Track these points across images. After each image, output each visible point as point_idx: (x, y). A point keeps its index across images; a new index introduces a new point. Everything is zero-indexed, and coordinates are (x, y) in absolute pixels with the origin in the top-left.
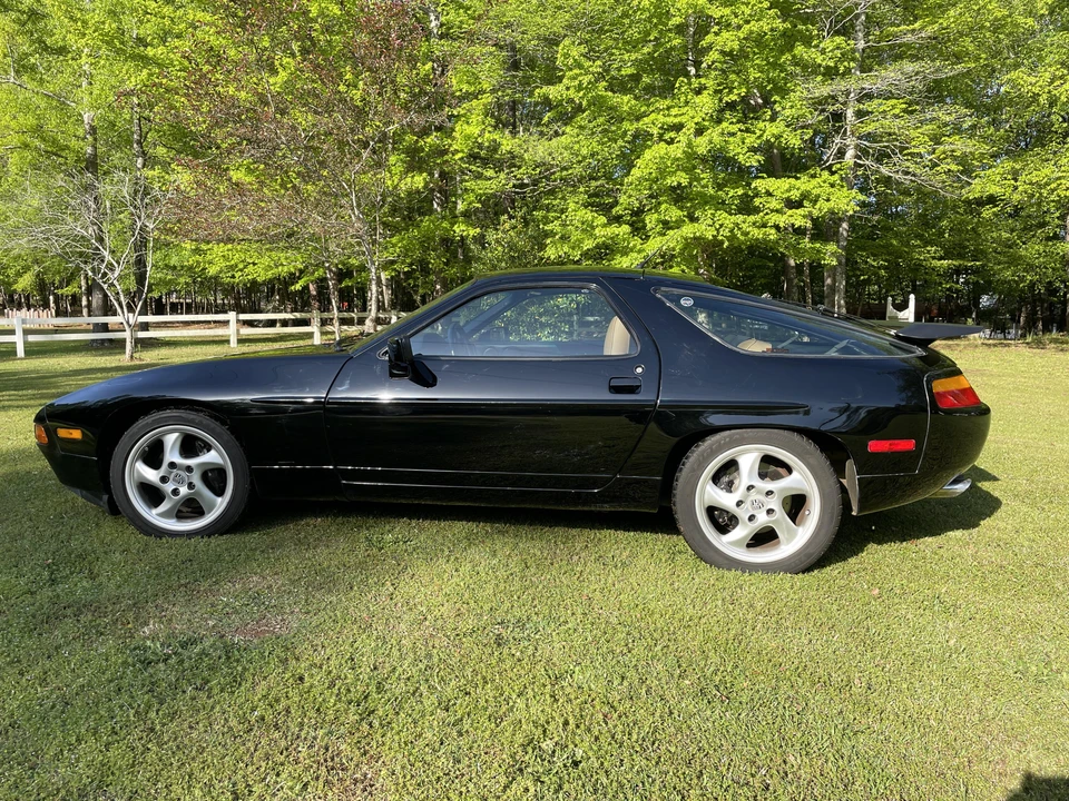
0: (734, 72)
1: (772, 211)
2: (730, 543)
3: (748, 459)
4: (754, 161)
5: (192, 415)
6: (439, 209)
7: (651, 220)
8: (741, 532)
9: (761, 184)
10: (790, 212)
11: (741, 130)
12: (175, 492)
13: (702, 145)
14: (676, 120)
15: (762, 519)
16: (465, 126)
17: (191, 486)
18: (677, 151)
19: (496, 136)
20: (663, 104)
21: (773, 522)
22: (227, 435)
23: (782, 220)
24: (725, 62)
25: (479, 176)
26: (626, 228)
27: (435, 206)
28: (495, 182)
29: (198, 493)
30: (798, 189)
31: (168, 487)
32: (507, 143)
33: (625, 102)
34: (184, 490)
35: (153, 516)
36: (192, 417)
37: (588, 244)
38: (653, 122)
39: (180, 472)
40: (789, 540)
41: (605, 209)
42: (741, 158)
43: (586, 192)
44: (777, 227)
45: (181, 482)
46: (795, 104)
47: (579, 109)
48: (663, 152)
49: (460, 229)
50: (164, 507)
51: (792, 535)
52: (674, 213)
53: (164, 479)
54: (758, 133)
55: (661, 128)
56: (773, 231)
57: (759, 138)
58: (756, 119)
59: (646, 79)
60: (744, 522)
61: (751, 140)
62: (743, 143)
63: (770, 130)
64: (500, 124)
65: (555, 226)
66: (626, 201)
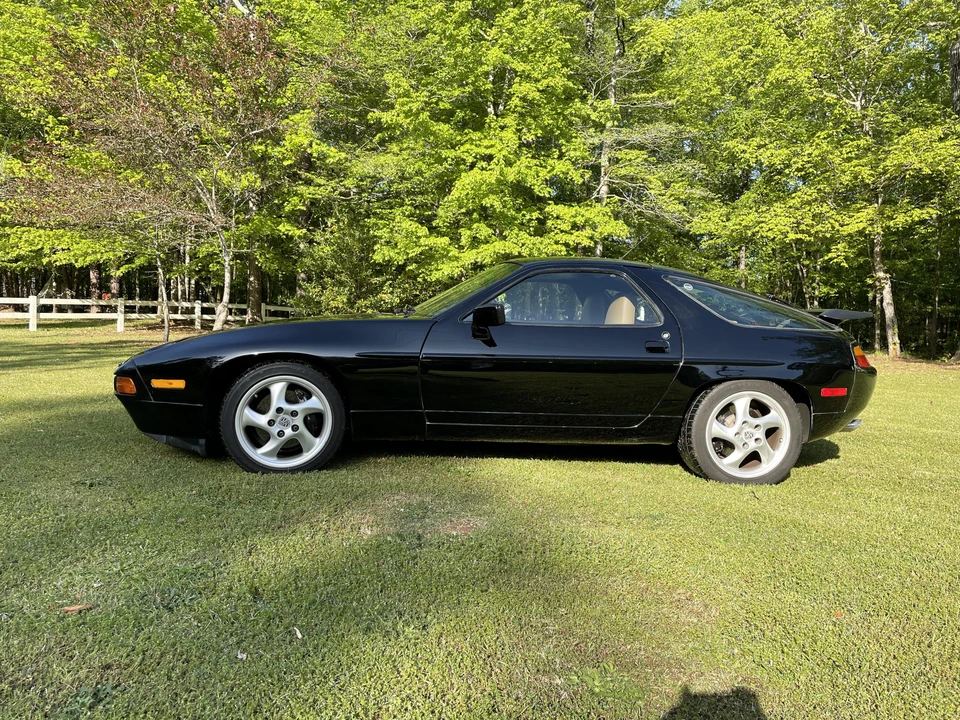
0: (531, 116)
1: (562, 231)
2: (729, 463)
3: (742, 403)
4: (546, 192)
5: (298, 367)
6: (254, 208)
7: (465, 235)
8: (737, 455)
9: (553, 209)
10: (576, 233)
11: (536, 165)
12: (281, 434)
13: (511, 175)
14: (488, 152)
15: (752, 446)
16: (294, 136)
17: (295, 428)
18: (491, 177)
19: (324, 148)
20: (476, 135)
21: (760, 448)
22: (328, 384)
23: (571, 239)
24: (523, 107)
25: (308, 182)
26: (446, 240)
27: (251, 205)
28: (322, 189)
29: (301, 435)
30: (583, 216)
31: (274, 430)
32: (334, 154)
33: (444, 129)
34: (288, 432)
35: (259, 455)
36: (299, 368)
37: (414, 252)
38: (467, 151)
39: (285, 416)
40: (768, 461)
41: (427, 221)
42: (536, 190)
43: (412, 205)
44: (566, 245)
45: (286, 424)
46: (577, 147)
47: (405, 134)
48: (479, 177)
49: (285, 228)
50: (269, 447)
51: (770, 457)
52: (483, 230)
53: (271, 423)
54: (549, 168)
55: (475, 157)
56: (564, 248)
57: (549, 172)
58: (548, 156)
59: (460, 114)
60: (739, 448)
61: (544, 174)
62: (538, 176)
63: (560, 167)
64: (326, 137)
65: (384, 233)
66: (445, 214)
